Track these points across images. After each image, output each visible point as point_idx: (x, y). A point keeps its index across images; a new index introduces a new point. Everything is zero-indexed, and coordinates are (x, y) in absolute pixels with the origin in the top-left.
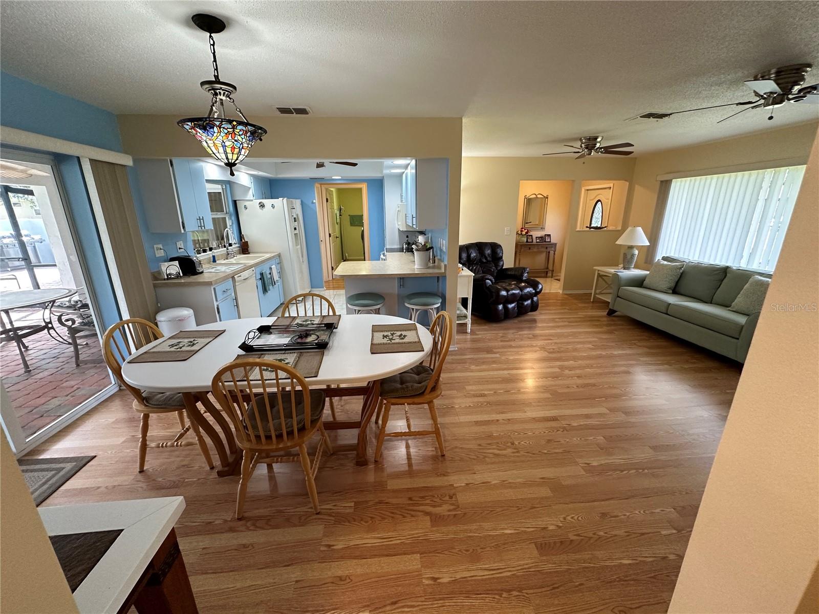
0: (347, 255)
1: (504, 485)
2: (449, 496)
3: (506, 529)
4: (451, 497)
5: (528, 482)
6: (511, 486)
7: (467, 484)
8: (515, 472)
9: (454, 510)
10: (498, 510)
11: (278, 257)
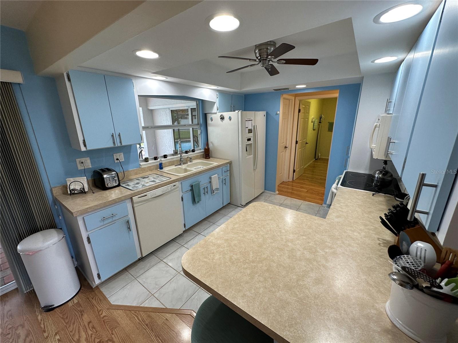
0: (320, 155)
11: (229, 165)
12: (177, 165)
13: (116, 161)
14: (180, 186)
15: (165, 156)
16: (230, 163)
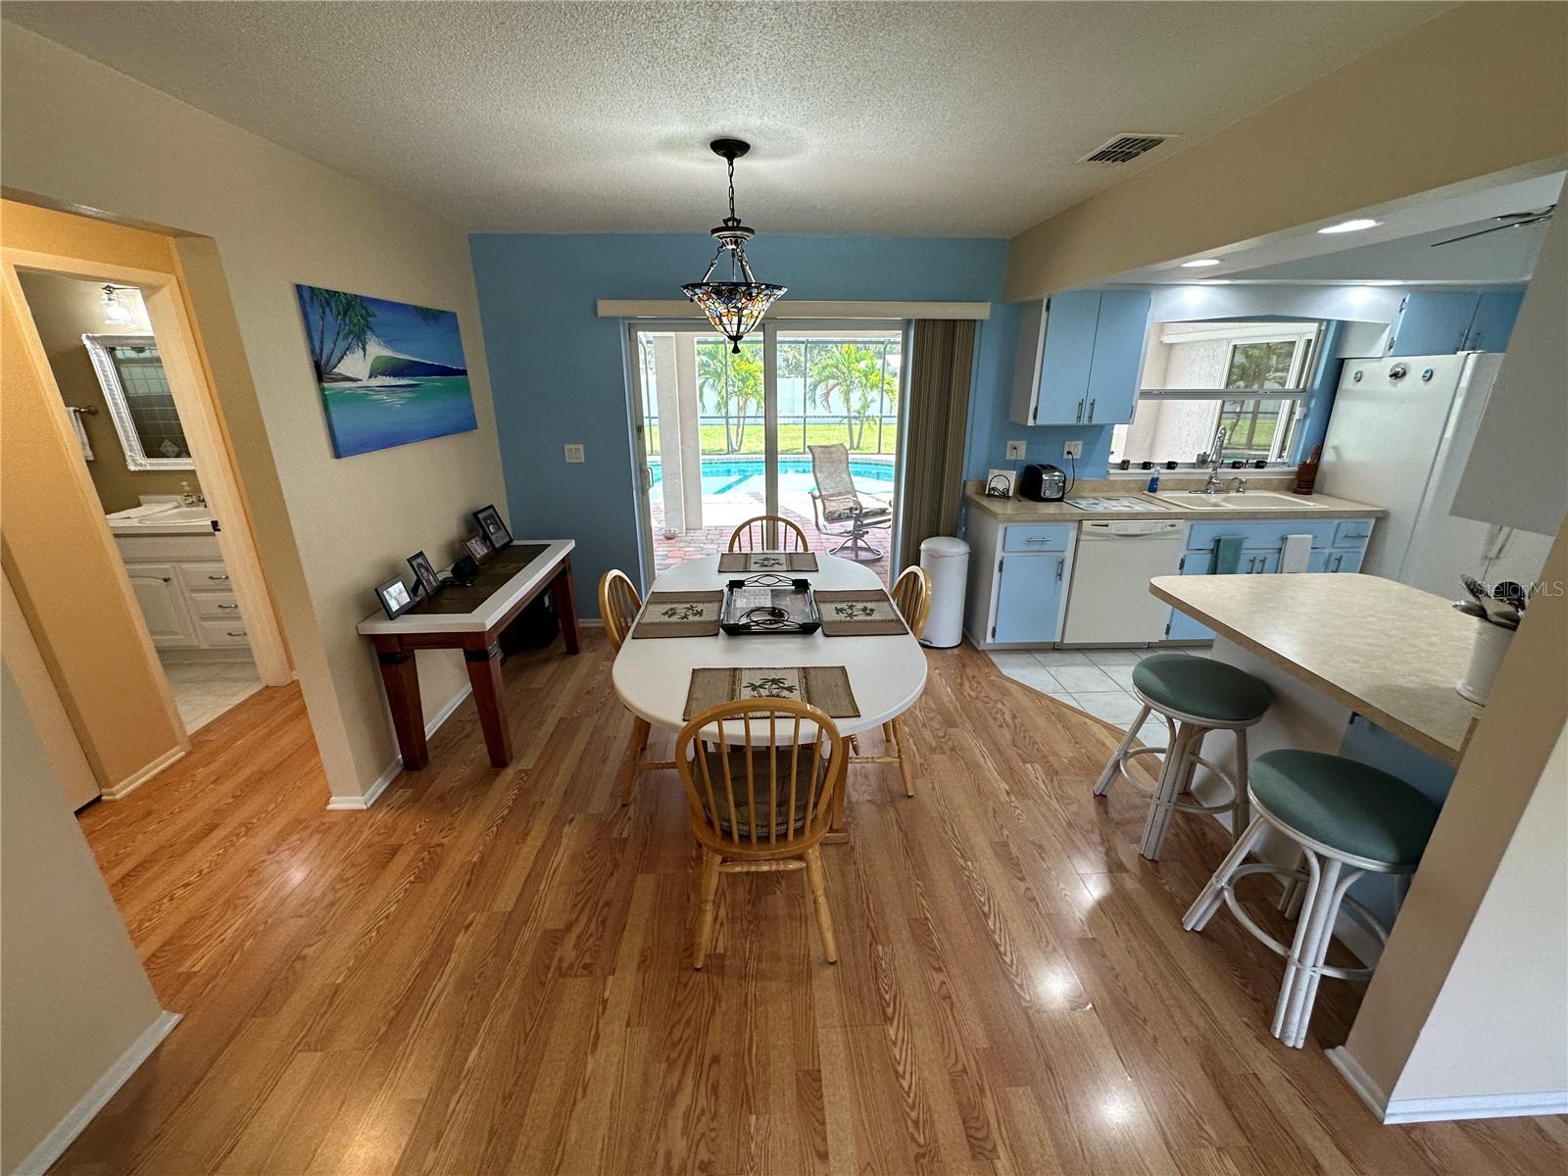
1: (576, 1086)
2: (591, 964)
3: (480, 1052)
4: (586, 967)
5: (559, 1155)
6: (566, 1105)
7: (605, 1002)
8: (603, 1131)
9: (559, 967)
10: (523, 1049)
11: (1372, 521)
12: (1196, 491)
13: (1066, 456)
14: (1186, 532)
15: (1171, 465)
16: (1379, 515)
